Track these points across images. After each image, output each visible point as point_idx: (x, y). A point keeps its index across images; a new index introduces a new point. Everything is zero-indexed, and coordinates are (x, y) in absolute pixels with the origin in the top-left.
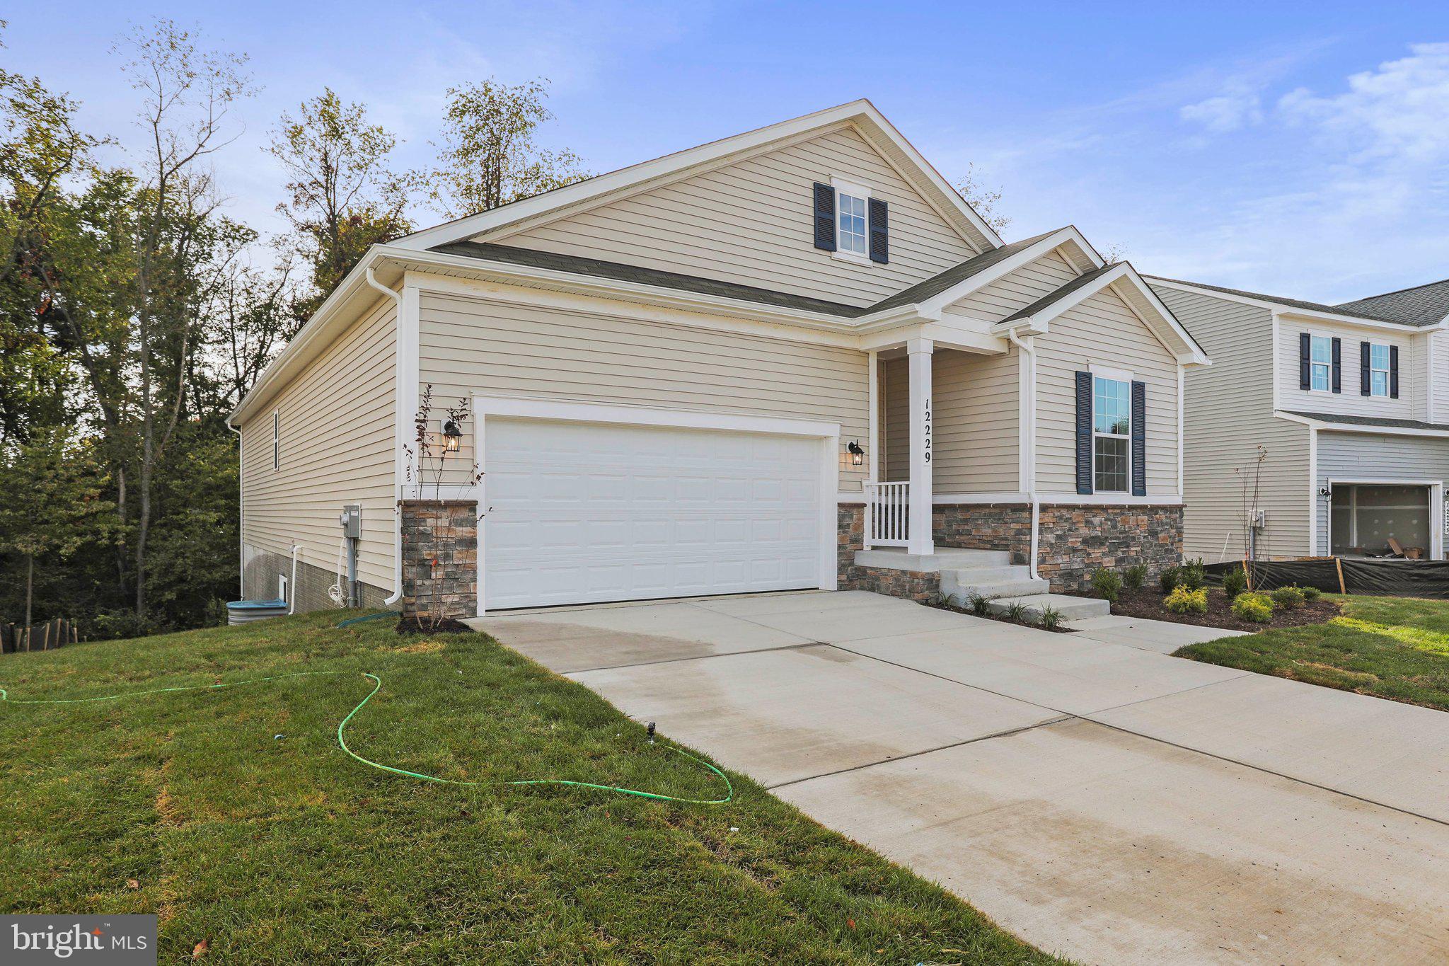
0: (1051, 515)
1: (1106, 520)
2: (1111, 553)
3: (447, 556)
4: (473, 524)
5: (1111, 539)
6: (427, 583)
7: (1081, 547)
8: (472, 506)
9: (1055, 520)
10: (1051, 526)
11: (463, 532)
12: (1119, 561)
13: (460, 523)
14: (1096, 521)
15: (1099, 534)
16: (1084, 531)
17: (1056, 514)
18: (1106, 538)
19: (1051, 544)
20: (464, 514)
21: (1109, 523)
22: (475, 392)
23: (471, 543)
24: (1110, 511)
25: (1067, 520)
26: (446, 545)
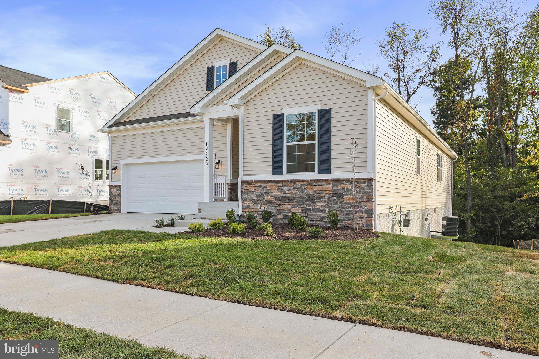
0: (254, 185)
1: (294, 188)
2: (298, 205)
3: (116, 198)
4: (120, 190)
5: (297, 198)
6: (112, 204)
7: (275, 201)
8: (119, 186)
9: (256, 188)
10: (253, 190)
11: (118, 192)
12: (305, 210)
13: (117, 190)
14: (285, 188)
15: (289, 195)
16: (277, 193)
17: (257, 185)
18: (294, 198)
19: (254, 199)
20: (118, 188)
21: (296, 189)
22: (120, 159)
23: (119, 195)
24: (297, 183)
25: (264, 188)
26: (115, 196)
